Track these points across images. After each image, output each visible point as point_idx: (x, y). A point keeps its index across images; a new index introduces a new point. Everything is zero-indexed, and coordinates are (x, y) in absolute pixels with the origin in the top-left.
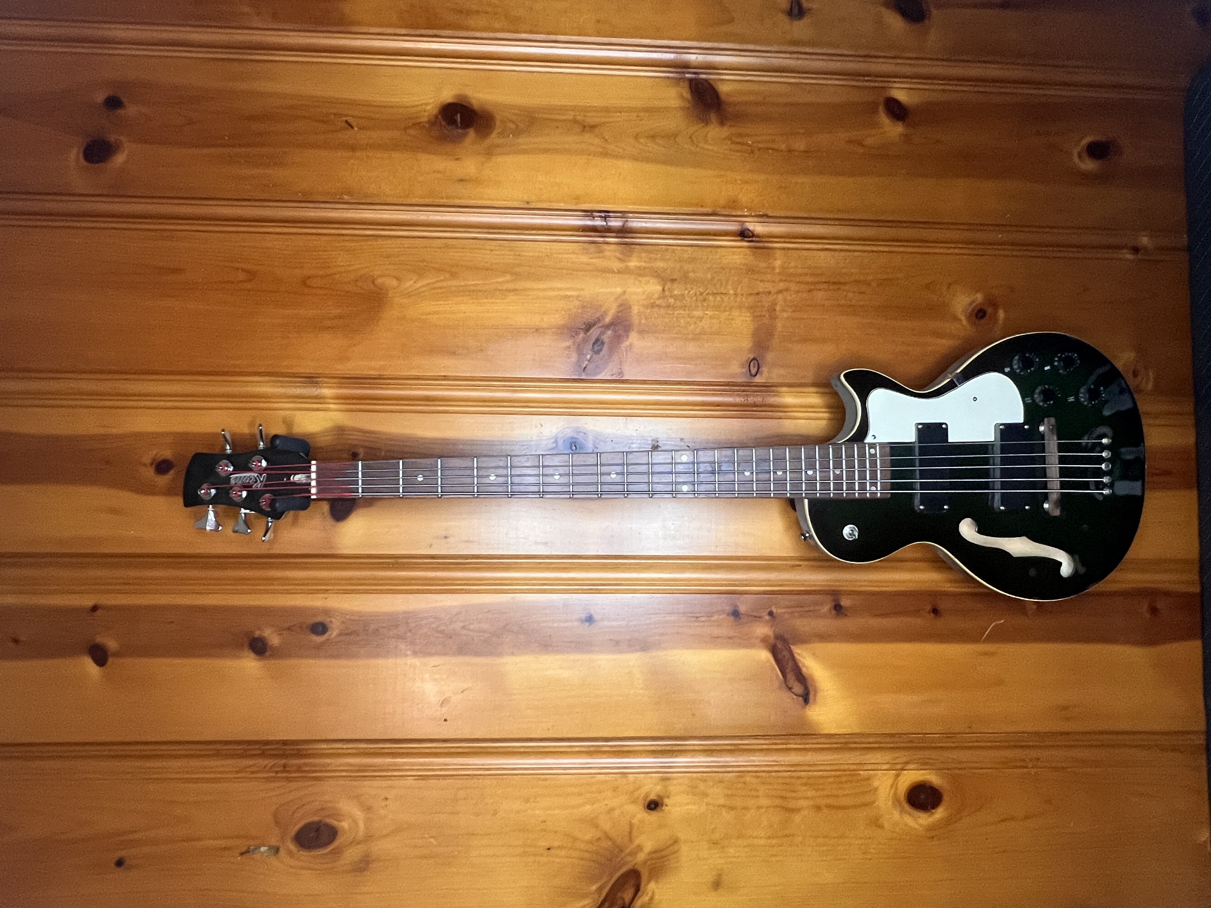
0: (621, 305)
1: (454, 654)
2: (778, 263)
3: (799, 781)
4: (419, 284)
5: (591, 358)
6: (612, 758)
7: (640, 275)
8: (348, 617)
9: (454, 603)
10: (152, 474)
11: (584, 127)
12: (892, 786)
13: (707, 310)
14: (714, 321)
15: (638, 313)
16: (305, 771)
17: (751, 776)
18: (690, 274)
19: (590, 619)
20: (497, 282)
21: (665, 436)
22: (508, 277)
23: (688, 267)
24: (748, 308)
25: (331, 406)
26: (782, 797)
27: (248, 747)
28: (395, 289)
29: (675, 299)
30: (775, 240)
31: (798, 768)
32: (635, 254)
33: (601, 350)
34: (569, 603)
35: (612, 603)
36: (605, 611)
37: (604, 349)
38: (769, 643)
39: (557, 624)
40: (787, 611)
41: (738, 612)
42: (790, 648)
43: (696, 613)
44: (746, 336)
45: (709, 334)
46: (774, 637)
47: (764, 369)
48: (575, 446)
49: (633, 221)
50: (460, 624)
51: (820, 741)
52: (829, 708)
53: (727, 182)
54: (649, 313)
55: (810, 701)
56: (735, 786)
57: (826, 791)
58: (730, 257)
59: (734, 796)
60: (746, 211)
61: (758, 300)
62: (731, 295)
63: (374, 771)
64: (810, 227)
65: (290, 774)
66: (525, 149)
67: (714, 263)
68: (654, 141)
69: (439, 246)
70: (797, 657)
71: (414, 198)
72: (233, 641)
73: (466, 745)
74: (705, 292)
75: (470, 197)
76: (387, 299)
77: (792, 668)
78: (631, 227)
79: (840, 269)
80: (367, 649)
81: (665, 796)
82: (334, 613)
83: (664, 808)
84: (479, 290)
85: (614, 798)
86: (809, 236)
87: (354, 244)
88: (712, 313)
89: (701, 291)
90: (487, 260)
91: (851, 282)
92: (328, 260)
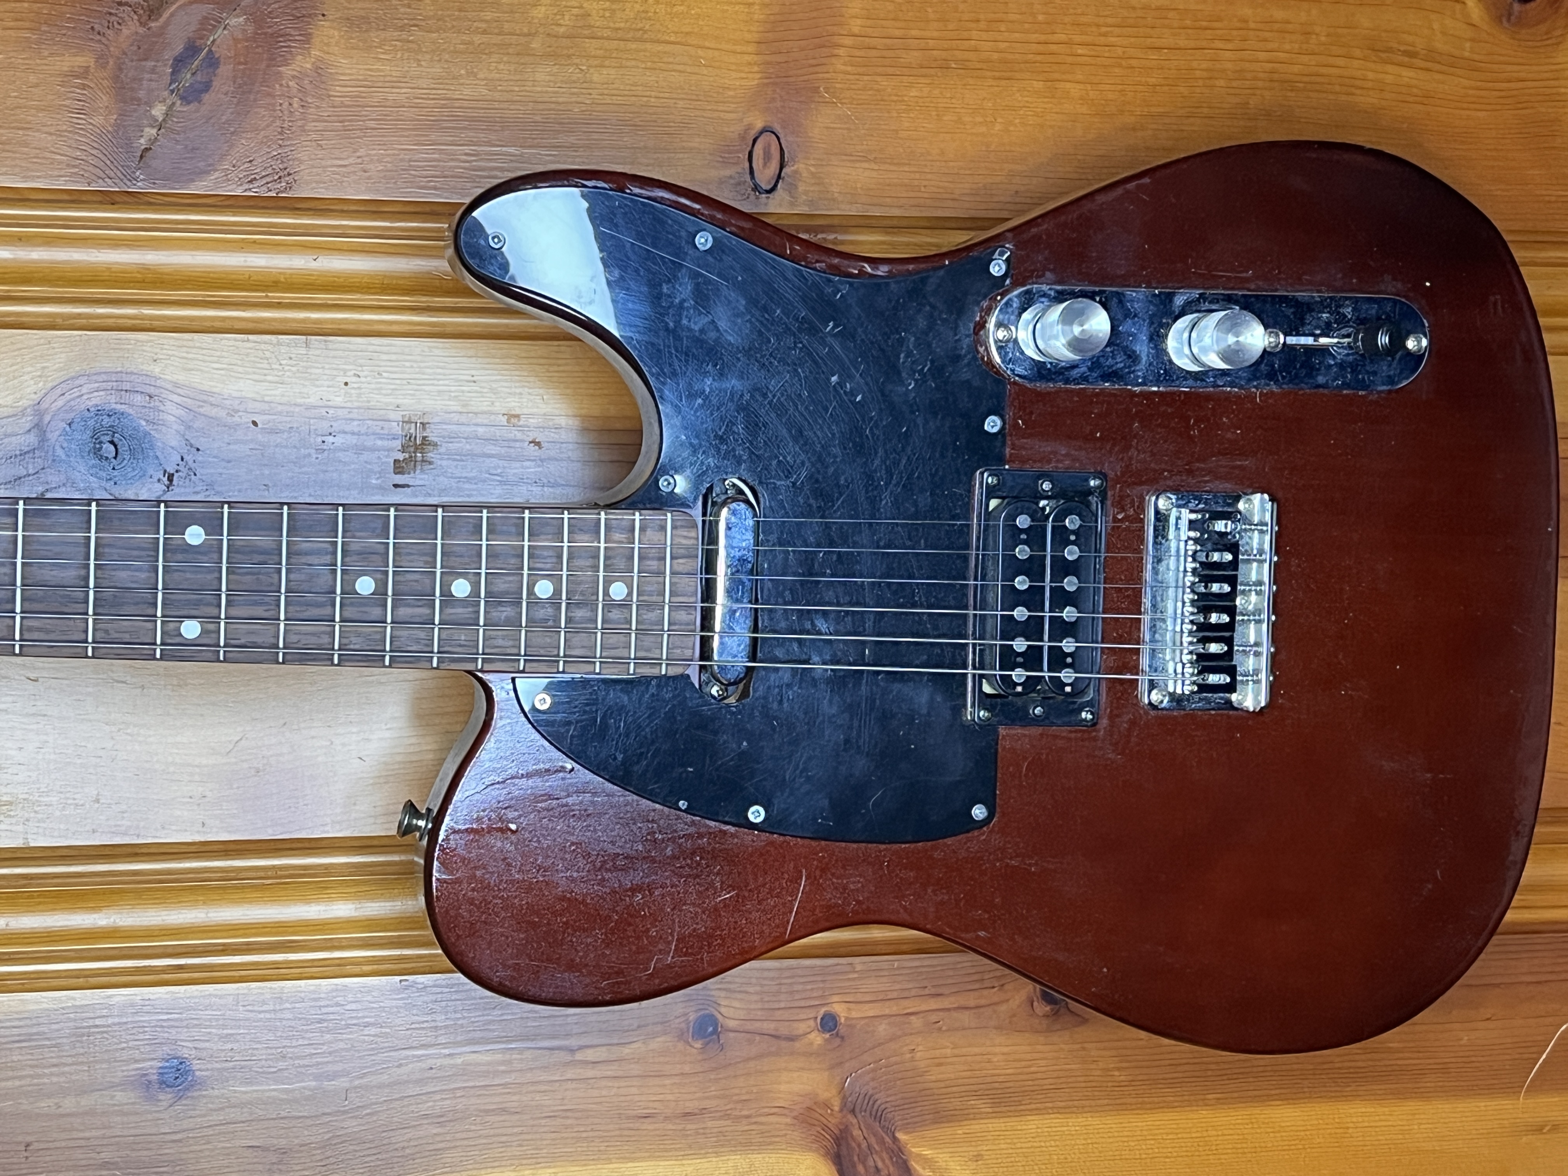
5: (167, 114)
19: (176, 1078)
21: (454, 406)
33: (207, 87)
34: (98, 1022)
35: (262, 1016)
36: (235, 1046)
37: (216, 83)
38: (825, 1128)
39: (51, 1102)
40: (887, 1012)
41: (714, 1022)
42: (895, 1139)
43: (568, 1035)
44: (738, 48)
45: (608, 38)
46: (843, 1105)
47: (800, 166)
48: (112, 442)
70: (921, 1171)
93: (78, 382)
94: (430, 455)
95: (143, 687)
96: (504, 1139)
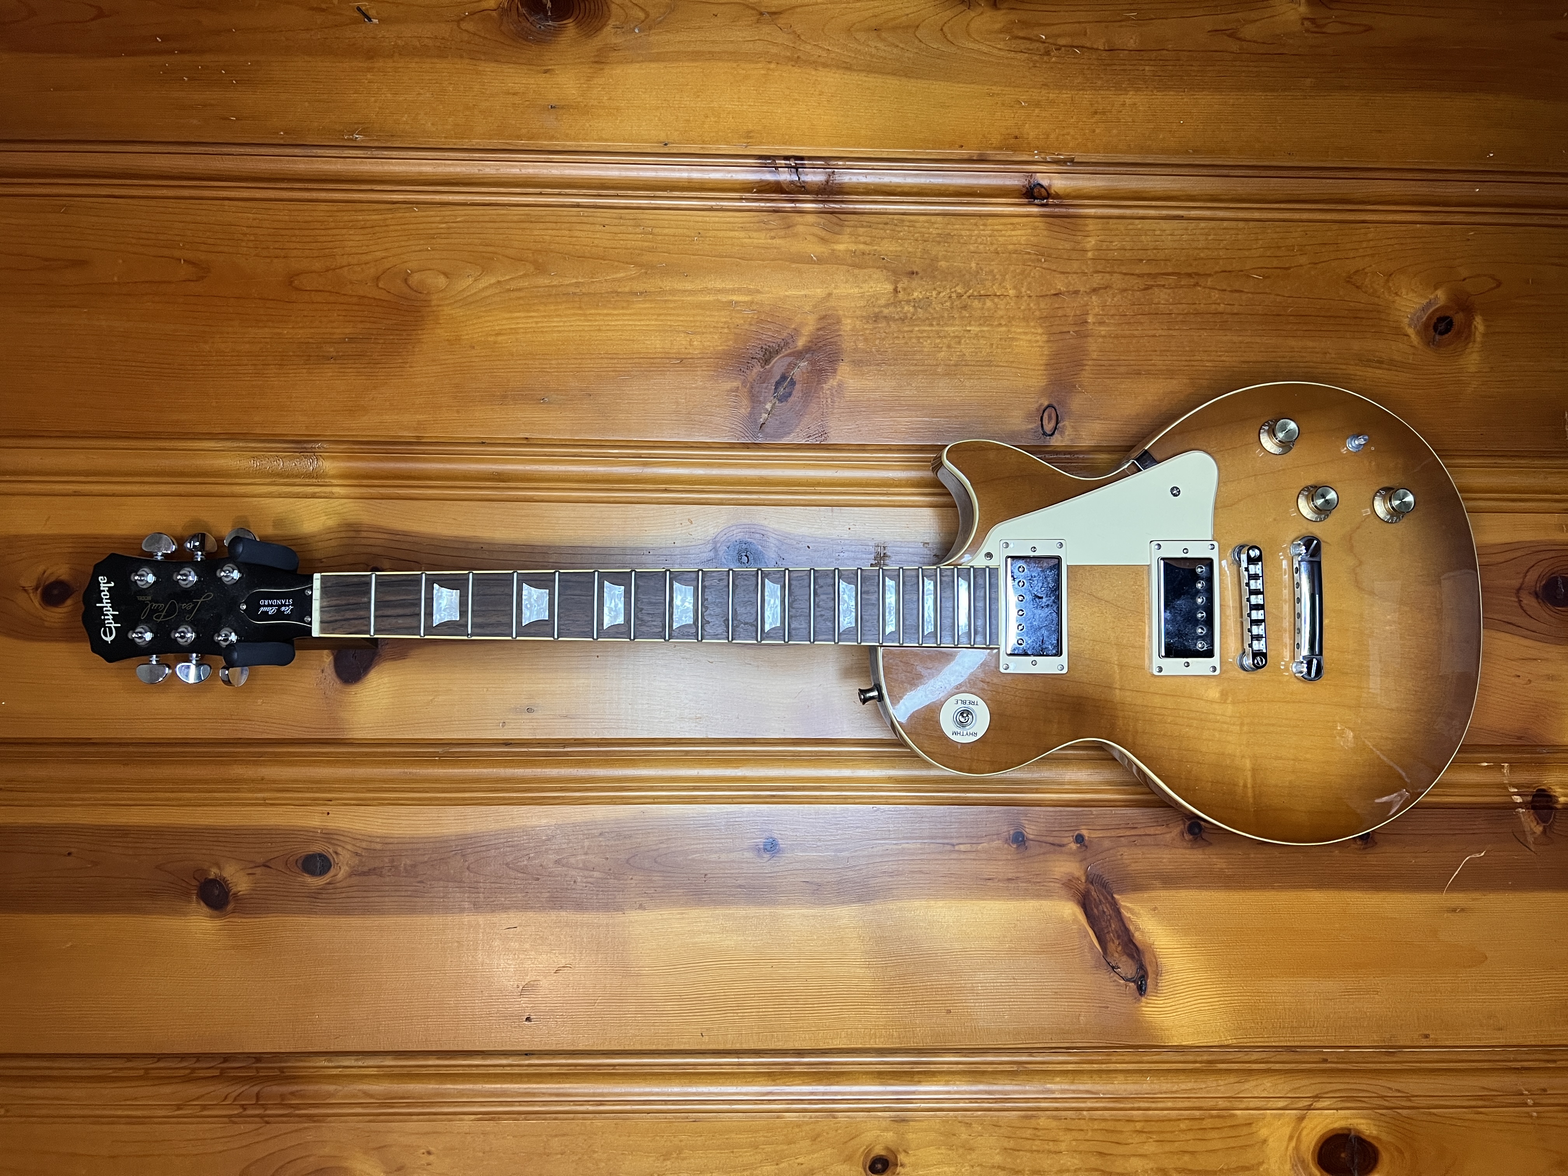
0: (823, 318)
1: (542, 908)
2: (1091, 242)
3: (1130, 1127)
4: (481, 285)
5: (772, 408)
6: (807, 1084)
7: (855, 266)
8: (364, 845)
9: (544, 821)
10: (37, 604)
11: (762, 14)
12: (1291, 1138)
13: (970, 325)
14: (982, 342)
15: (852, 330)
16: (290, 1106)
17: (1048, 1117)
18: (940, 263)
19: (771, 847)
20: (614, 280)
21: (898, 539)
22: (633, 271)
23: (938, 250)
24: (1042, 318)
25: (336, 490)
26: (1100, 1153)
27: (197, 1065)
28: (443, 290)
29: (914, 306)
30: (1086, 202)
31: (1131, 1106)
32: (848, 230)
33: (790, 394)
34: (737, 819)
35: (810, 821)
36: (798, 834)
37: (794, 393)
38: (1078, 890)
39: (716, 856)
40: (1109, 835)
41: (1023, 836)
42: (1113, 898)
43: (952, 838)
44: (1037, 368)
45: (974, 365)
46: (1087, 880)
47: (1066, 423)
48: (746, 555)
49: (843, 173)
50: (553, 857)
51: (1164, 1057)
52: (1181, 1002)
53: (1003, 105)
54: (871, 330)
55: (1148, 990)
56: (1019, 1133)
57: (1176, 1144)
58: (1009, 233)
59: (1018, 1151)
60: (1036, 155)
61: (1057, 306)
62: (1011, 298)
63: (409, 1105)
64: (1146, 180)
65: (266, 1110)
66: (661, 53)
67: (981, 244)
68: (879, 36)
69: (515, 218)
70: (1126, 914)
71: (474, 138)
72: (172, 885)
73: (564, 1061)
74: (965, 293)
75: (567, 135)
76: (428, 309)
77: (1117, 932)
78: (840, 184)
79: (1197, 251)
80: (396, 899)
81: (900, 1150)
82: (342, 838)
83: (899, 1169)
84: (584, 294)
85: (813, 1152)
86: (1144, 195)
87: (374, 217)
88: (978, 329)
89: (959, 291)
90: (596, 242)
91: (1216, 272)
92: (330, 245)
93: (732, 529)
94: (887, 562)
95: (758, 667)
96: (921, 886)
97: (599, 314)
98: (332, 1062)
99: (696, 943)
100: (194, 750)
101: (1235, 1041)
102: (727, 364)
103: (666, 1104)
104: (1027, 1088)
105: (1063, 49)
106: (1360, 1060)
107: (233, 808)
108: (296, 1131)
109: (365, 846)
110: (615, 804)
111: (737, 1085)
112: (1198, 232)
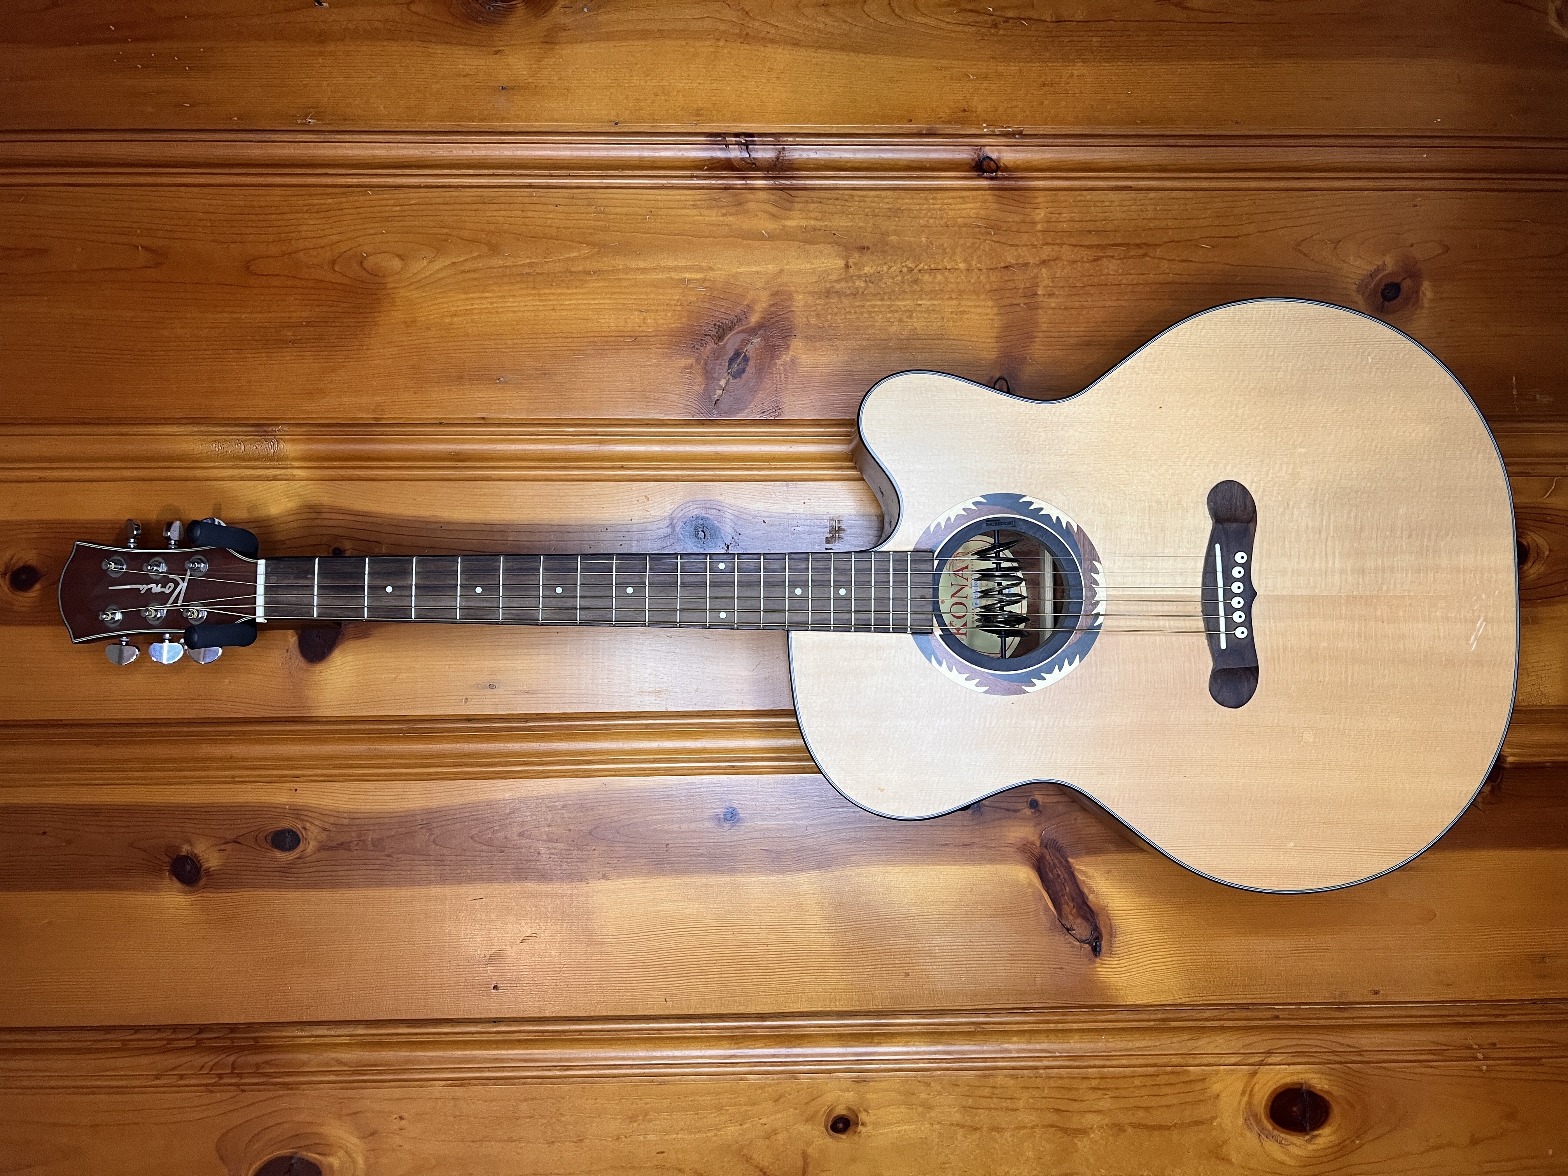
0: (776, 294)
1: (507, 880)
2: (1040, 215)
3: (1085, 1084)
4: (436, 266)
5: (726, 384)
6: (770, 1047)
7: (805, 242)
8: (332, 820)
9: (508, 795)
10: (5, 588)
12: (1243, 1093)
13: (921, 299)
14: (934, 315)
15: (805, 306)
16: (265, 1075)
17: (1006, 1076)
18: (890, 238)
19: (731, 816)
20: (567, 260)
21: (853, 512)
22: (586, 250)
23: (888, 225)
24: (992, 291)
25: (297, 472)
26: (1057, 1110)
27: (173, 1036)
28: (399, 272)
29: (866, 281)
30: (1035, 174)
31: (1086, 1064)
32: (799, 206)
33: (744, 371)
34: (697, 790)
35: (769, 790)
36: (758, 803)
37: (748, 369)
38: (1032, 854)
39: (677, 826)
40: (1062, 800)
42: (1067, 861)
44: (989, 340)
45: (925, 339)
46: (1041, 844)
48: (703, 531)
49: (793, 149)
50: (516, 829)
51: (1120, 1016)
52: (1135, 962)
53: (952, 79)
54: (824, 305)
55: (1103, 951)
56: (978, 1092)
57: (1131, 1100)
58: (958, 206)
59: (976, 1109)
60: (985, 128)
61: (1007, 279)
62: (961, 272)
63: (381, 1072)
64: (1093, 151)
65: (241, 1078)
66: (611, 32)
67: (932, 218)
68: (826, 11)
69: (468, 200)
70: (1080, 877)
71: (426, 121)
72: (145, 862)
73: (531, 1028)
74: (916, 267)
75: (518, 116)
76: (384, 292)
77: (1071, 895)
78: (790, 160)
79: (1146, 221)
80: (364, 872)
81: (861, 1109)
82: (310, 814)
83: (860, 1128)
84: (538, 274)
85: (776, 1112)
86: (1093, 166)
87: (330, 201)
88: (929, 303)
89: (910, 265)
90: (549, 222)
91: (1165, 243)
92: (287, 229)
93: (688, 505)
94: (841, 533)
95: (716, 640)
96: (878, 852)
97: (553, 294)
98: (305, 1031)
99: (659, 911)
100: (163, 729)
101: (1188, 1000)
102: (680, 342)
103: (631, 1068)
104: (985, 1048)
105: (1010, 20)
106: (1312, 1016)
107: (204, 786)
108: (272, 1098)
109: (331, 822)
110: (576, 777)
111: (701, 1049)
112: (1147, 202)
